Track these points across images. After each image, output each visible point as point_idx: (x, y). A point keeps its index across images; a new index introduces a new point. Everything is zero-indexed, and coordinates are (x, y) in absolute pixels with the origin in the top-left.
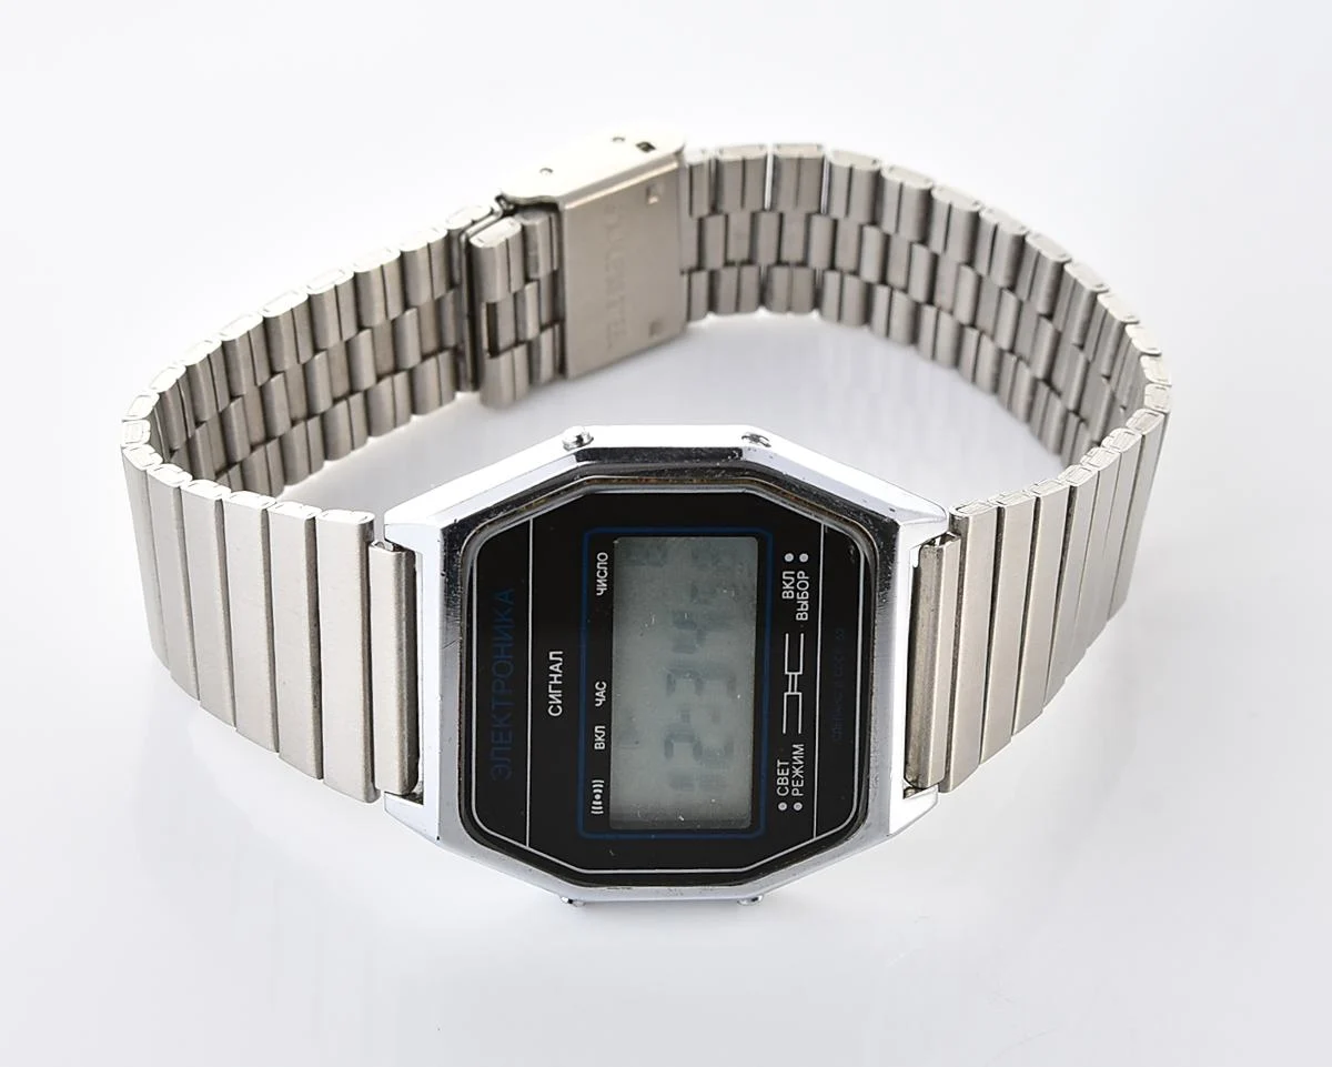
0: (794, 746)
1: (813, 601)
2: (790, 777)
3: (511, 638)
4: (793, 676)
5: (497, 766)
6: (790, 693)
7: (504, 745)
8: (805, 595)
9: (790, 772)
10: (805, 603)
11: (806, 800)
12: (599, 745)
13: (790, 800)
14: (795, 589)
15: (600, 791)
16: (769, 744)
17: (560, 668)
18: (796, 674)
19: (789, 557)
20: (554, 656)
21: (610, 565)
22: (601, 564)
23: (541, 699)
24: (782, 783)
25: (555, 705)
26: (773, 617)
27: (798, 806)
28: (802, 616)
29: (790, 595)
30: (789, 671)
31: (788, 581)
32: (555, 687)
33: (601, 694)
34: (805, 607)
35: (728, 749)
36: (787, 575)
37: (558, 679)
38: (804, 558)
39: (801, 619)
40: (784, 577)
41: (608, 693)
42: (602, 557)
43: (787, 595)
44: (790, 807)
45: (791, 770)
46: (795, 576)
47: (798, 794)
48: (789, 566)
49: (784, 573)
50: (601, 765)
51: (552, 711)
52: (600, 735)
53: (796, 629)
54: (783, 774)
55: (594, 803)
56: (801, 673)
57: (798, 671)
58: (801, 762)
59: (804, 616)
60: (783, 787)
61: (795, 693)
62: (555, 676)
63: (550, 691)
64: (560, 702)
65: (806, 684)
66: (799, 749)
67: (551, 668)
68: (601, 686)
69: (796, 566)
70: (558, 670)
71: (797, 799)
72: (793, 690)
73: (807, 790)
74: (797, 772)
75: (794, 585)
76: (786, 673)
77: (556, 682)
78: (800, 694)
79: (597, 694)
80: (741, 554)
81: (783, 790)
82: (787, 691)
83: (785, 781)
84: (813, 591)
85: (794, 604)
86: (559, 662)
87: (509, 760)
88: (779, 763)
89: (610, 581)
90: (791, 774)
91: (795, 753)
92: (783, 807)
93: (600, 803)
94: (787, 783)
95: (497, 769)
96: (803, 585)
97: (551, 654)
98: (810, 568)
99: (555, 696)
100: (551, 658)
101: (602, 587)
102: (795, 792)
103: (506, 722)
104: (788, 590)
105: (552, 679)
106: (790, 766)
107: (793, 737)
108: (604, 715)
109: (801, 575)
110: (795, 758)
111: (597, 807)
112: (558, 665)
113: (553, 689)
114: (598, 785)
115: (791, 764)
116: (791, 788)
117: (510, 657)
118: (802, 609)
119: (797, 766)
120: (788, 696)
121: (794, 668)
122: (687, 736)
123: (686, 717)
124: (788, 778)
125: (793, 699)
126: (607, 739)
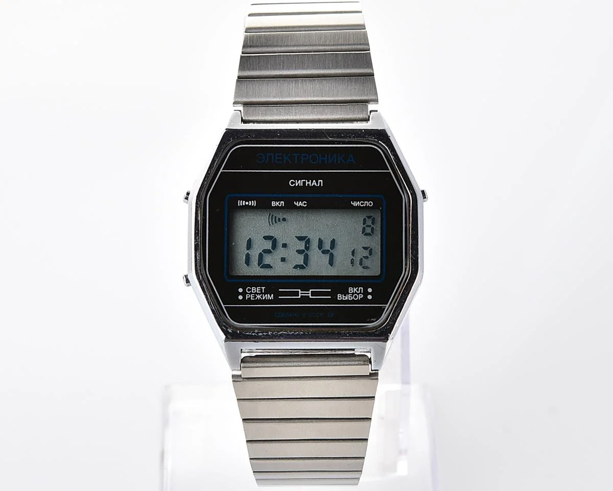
0: (272, 295)
1: (347, 302)
2: (256, 293)
3: (330, 162)
4: (309, 293)
5: (264, 156)
6: (300, 292)
7: (274, 159)
8: (350, 298)
9: (259, 293)
10: (347, 298)
11: (244, 301)
12: (274, 204)
13: (244, 294)
14: (354, 293)
15: (250, 204)
16: (273, 284)
17: (314, 185)
18: (310, 295)
19: (370, 290)
20: (320, 182)
21: (366, 208)
22: (367, 203)
23: (298, 177)
24: (253, 290)
25: (295, 183)
26: (340, 284)
27: (240, 297)
28: (340, 297)
29: (351, 291)
30: (312, 291)
31: (358, 290)
32: (304, 183)
33: (300, 204)
34: (345, 298)
35: (268, 267)
36: (361, 289)
37: (308, 184)
38: (370, 297)
39: (338, 297)
40: (360, 288)
41: (300, 208)
42: (371, 204)
43: (351, 290)
44: (241, 294)
45: (260, 294)
46: (360, 293)
47: (247, 297)
48: (365, 290)
49: (362, 288)
50: (264, 206)
51: (292, 182)
52: (280, 204)
53: (334, 294)
54: (258, 290)
55: (244, 202)
56: (311, 297)
57: (312, 296)
58: (264, 299)
59: (340, 298)
60: (251, 290)
61: (300, 295)
62: (310, 183)
63: (302, 181)
64: (297, 185)
65: (305, 299)
66: (271, 297)
67: (314, 181)
68: (305, 204)
69: (366, 293)
70: (313, 184)
71: (244, 297)
72: (301, 293)
73: (249, 301)
74: (259, 297)
75: (356, 293)
76: (311, 290)
77: (307, 183)
78: (299, 297)
79: (300, 202)
80: (374, 268)
81: (249, 290)
82: (301, 291)
83: (254, 291)
84: (353, 302)
85: (346, 293)
86: (317, 184)
87: (266, 162)
88: (263, 288)
89: (358, 207)
90: (258, 294)
91: (269, 295)
92: (241, 290)
93: (244, 204)
94: (253, 292)
95: (263, 157)
96: (356, 297)
97: (322, 181)
98: (364, 300)
99: (299, 183)
100: (319, 181)
101: (355, 204)
102: (248, 296)
103: (286, 160)
104: (353, 290)
105: (308, 181)
106: (262, 293)
107: (277, 294)
108: (290, 207)
109: (361, 296)
110: (266, 295)
111: (241, 203)
112: (315, 184)
113: (303, 182)
114: (253, 203)
115: (263, 293)
116: (251, 293)
117: (320, 162)
118: (343, 297)
119: (262, 297)
120: (298, 291)
121: (313, 294)
122: (274, 246)
123: (285, 246)
124: (255, 292)
125: (297, 294)
126: (277, 207)
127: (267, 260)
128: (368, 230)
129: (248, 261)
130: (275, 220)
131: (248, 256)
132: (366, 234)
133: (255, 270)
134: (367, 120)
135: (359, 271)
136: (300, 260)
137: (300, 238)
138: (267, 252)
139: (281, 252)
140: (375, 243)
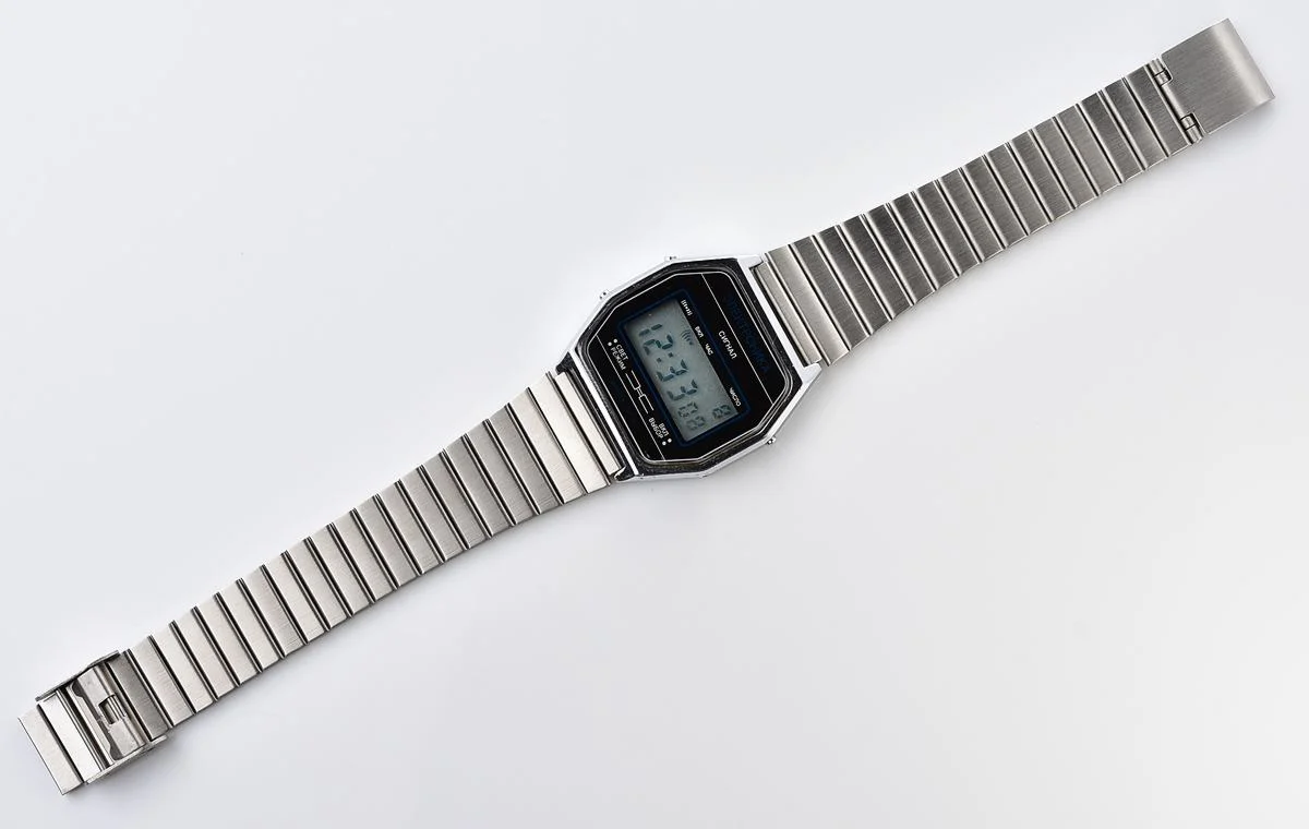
0: (625, 368)
1: (652, 429)
4: (642, 395)
6: (639, 388)
8: (655, 429)
11: (608, 348)
12: (698, 329)
13: (614, 345)
14: (661, 430)
15: (687, 311)
16: (636, 363)
17: (729, 352)
19: (670, 441)
20: (734, 355)
21: (734, 402)
22: (738, 403)
23: (729, 335)
25: (723, 336)
26: (662, 414)
27: (610, 344)
28: (652, 420)
31: (665, 431)
32: (727, 343)
33: (709, 349)
34: (653, 425)
35: (648, 351)
37: (728, 347)
38: (664, 443)
40: (667, 432)
41: (706, 351)
43: (662, 425)
44: (613, 343)
45: (621, 358)
46: (663, 435)
47: (613, 349)
48: (668, 437)
49: (668, 434)
50: (693, 321)
51: (723, 333)
52: (700, 333)
53: (651, 414)
54: (623, 354)
55: (687, 305)
56: (639, 398)
57: (641, 398)
58: (618, 363)
60: (620, 349)
61: (637, 389)
63: (728, 341)
64: (722, 338)
65: (635, 395)
66: (623, 367)
67: (733, 350)
68: (711, 353)
69: (665, 439)
70: (730, 350)
71: (611, 347)
73: (610, 352)
74: (618, 358)
76: (645, 395)
77: (728, 345)
78: (635, 389)
80: (690, 435)
84: (654, 433)
85: (657, 423)
86: (732, 354)
87: (728, 305)
88: (627, 357)
89: (730, 396)
90: (620, 356)
91: (623, 365)
92: (616, 341)
93: (685, 306)
94: (619, 351)
95: (730, 299)
96: (658, 433)
97: (736, 356)
98: (660, 441)
99: (725, 340)
101: (732, 392)
103: (738, 319)
104: (663, 428)
105: (730, 346)
107: (628, 370)
108: (703, 342)
109: (661, 436)
110: (622, 363)
111: (684, 303)
112: (731, 352)
114: (689, 313)
115: (622, 360)
117: (751, 346)
118: (653, 423)
119: (619, 360)
120: (639, 386)
121: (643, 398)
122: (665, 347)
123: (671, 355)
124: (620, 354)
125: (636, 386)
126: (696, 333)
127: (654, 348)
128: (718, 413)
129: (642, 334)
130: (687, 336)
131: (647, 331)
132: (714, 414)
133: (641, 342)
134: (805, 364)
135: (682, 423)
136: (668, 373)
137: (683, 364)
138: (659, 345)
139: (663, 354)
140: (712, 423)
